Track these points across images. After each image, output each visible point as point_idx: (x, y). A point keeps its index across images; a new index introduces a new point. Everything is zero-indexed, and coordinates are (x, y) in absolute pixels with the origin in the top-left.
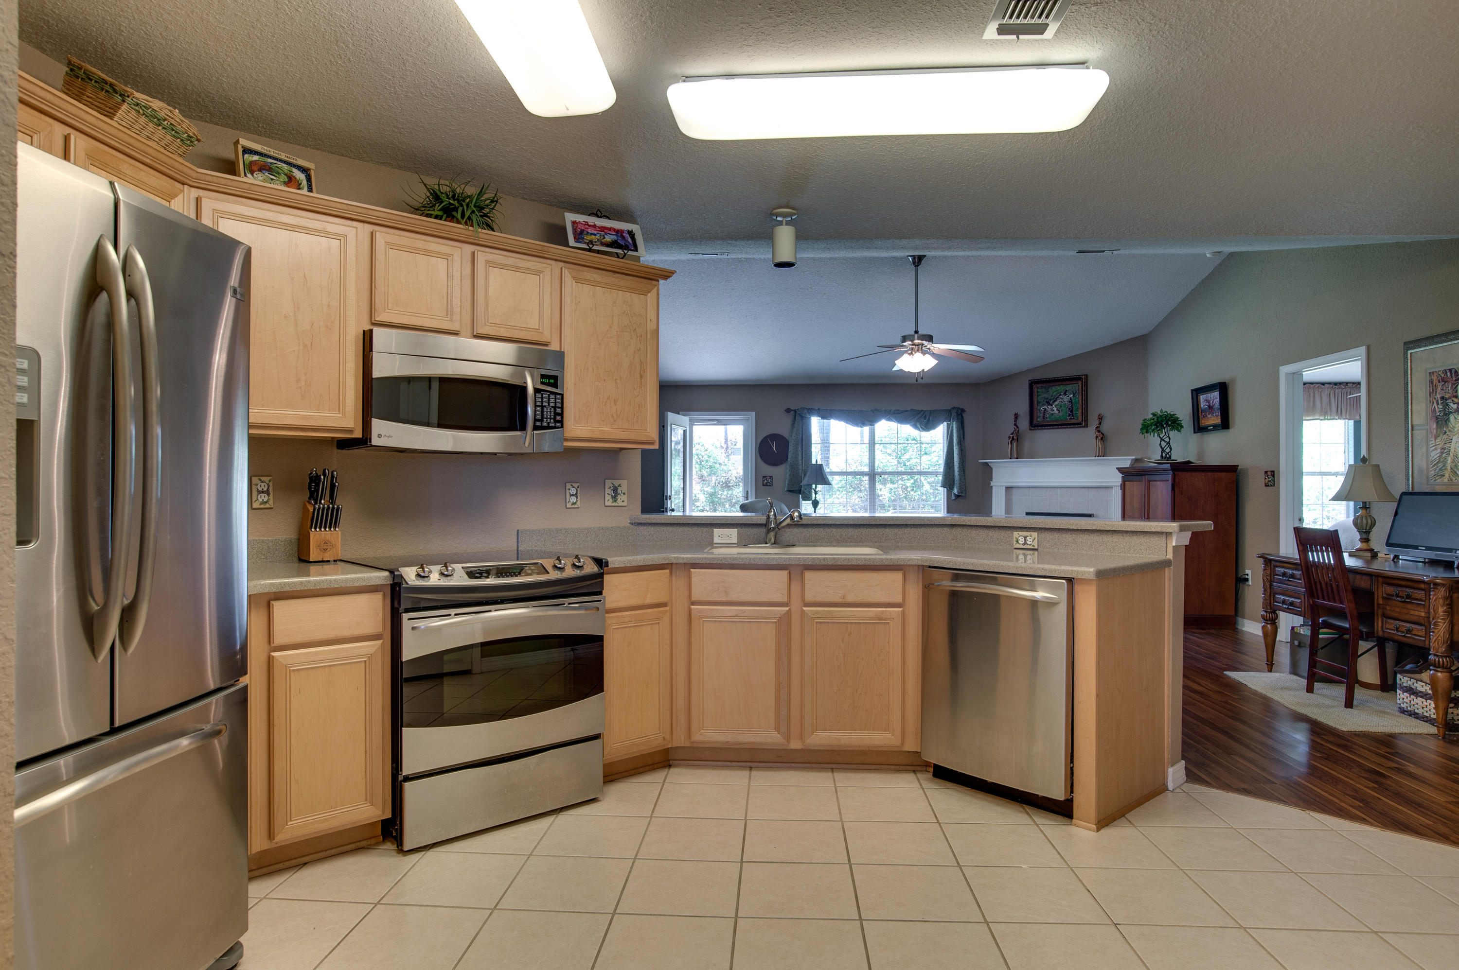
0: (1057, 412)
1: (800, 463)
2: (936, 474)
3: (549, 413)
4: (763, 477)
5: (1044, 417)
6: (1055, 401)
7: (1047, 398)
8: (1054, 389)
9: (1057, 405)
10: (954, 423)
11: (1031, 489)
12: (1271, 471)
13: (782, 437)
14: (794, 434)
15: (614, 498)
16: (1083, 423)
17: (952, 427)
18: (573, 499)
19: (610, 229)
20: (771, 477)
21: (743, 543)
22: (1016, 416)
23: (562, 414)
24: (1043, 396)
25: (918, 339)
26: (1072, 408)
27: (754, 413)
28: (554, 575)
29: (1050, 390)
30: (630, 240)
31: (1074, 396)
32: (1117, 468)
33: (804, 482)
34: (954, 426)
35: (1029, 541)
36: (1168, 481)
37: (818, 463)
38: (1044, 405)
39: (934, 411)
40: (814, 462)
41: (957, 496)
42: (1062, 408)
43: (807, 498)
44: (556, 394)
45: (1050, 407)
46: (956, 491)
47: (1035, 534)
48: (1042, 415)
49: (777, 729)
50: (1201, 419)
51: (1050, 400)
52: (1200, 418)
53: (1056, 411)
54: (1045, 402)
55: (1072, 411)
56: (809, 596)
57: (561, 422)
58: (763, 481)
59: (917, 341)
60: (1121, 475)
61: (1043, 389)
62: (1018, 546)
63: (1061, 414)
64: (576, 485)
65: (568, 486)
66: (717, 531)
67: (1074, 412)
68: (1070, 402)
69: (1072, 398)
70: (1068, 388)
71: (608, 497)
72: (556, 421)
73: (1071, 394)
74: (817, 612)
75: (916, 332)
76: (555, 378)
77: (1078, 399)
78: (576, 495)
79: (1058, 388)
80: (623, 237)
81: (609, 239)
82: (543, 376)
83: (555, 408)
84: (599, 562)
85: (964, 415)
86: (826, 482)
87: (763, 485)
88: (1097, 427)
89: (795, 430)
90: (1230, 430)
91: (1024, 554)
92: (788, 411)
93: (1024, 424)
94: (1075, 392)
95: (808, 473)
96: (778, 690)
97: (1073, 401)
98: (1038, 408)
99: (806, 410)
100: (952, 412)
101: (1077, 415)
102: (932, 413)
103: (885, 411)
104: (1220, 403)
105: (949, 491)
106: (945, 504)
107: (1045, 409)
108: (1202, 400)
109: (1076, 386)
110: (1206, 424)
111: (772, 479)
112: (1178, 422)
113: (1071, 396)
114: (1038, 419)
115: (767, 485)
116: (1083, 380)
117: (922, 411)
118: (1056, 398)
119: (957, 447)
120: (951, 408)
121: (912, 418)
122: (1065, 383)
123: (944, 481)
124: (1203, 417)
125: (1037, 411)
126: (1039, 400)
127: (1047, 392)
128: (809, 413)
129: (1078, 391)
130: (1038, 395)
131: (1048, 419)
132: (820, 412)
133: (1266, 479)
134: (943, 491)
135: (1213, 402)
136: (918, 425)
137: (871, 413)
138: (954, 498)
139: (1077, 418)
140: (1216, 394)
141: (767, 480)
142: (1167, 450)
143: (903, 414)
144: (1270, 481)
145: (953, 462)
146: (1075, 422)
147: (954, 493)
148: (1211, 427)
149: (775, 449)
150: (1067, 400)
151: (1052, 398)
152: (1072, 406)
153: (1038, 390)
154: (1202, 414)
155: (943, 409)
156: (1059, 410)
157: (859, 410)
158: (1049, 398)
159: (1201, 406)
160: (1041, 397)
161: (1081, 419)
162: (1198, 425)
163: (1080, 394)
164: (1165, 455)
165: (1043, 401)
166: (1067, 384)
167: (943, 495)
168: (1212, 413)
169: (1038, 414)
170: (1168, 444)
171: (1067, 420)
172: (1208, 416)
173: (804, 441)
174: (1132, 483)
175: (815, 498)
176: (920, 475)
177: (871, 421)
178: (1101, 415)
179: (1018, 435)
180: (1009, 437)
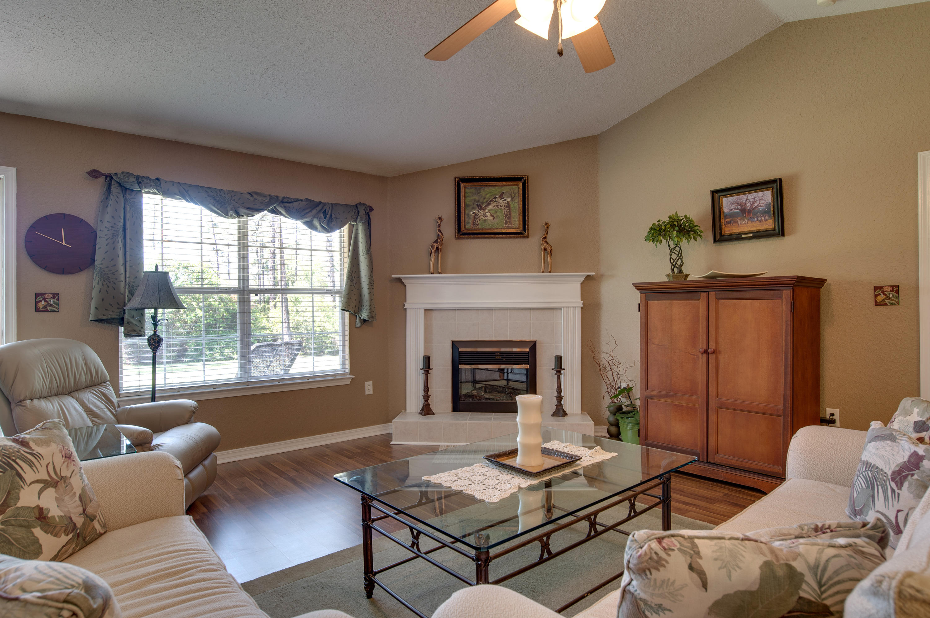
0: (491, 218)
1: (121, 271)
2: (331, 292)
4: (37, 295)
5: (474, 224)
6: (488, 205)
7: (478, 201)
8: (487, 189)
9: (491, 210)
10: (360, 224)
11: (457, 311)
12: (893, 287)
13: (80, 221)
14: (107, 218)
16: (523, 233)
17: (357, 230)
20: (56, 296)
22: (440, 220)
24: (474, 198)
26: (510, 214)
27: (14, 170)
29: (482, 191)
31: (512, 200)
32: (634, 284)
33: (134, 303)
34: (360, 229)
37: (160, 270)
38: (473, 208)
39: (336, 205)
41: (364, 322)
42: (498, 214)
45: (481, 211)
46: (365, 315)
48: (471, 221)
50: (723, 226)
51: (483, 203)
52: (723, 224)
53: (489, 217)
54: (475, 206)
55: (509, 218)
58: (37, 303)
60: (638, 293)
61: (473, 190)
63: (496, 221)
67: (513, 220)
68: (507, 207)
69: (510, 203)
70: (505, 189)
73: (508, 197)
77: (516, 205)
79: (492, 189)
85: (372, 214)
86: (174, 305)
87: (37, 310)
88: (545, 238)
89: (109, 209)
90: (786, 237)
92: (94, 174)
93: (449, 230)
94: (513, 195)
97: (512, 206)
98: (467, 212)
99: (132, 179)
100: (358, 211)
101: (516, 224)
102: (332, 208)
103: (270, 195)
104: (768, 206)
105: (353, 316)
106: (347, 333)
107: (476, 214)
108: (729, 203)
109: (515, 189)
110: (734, 231)
111: (58, 299)
112: (696, 228)
113: (509, 200)
114: (467, 227)
115: (47, 311)
116: (525, 180)
117: (322, 205)
118: (490, 201)
119: (365, 256)
120: (357, 205)
121: (307, 211)
122: (501, 183)
123: (346, 302)
124: (729, 223)
125: (466, 216)
126: (468, 203)
127: (478, 193)
128: (139, 183)
129: (517, 195)
130: (468, 196)
131: (480, 227)
132: (160, 184)
133: (876, 296)
134: (343, 316)
135: (756, 205)
136: (316, 223)
137: (249, 196)
138: (359, 325)
139: (515, 227)
140: (760, 194)
141: (46, 301)
142: (679, 262)
143: (296, 204)
144: (890, 299)
145: (359, 277)
146: (515, 231)
147: (360, 318)
148: (751, 235)
149: (64, 244)
150: (504, 204)
151: (485, 201)
152: (510, 212)
153: (467, 190)
154: (728, 220)
155: (347, 205)
156: (493, 216)
157: (229, 191)
158: (481, 201)
159: (726, 210)
160: (471, 198)
161: (521, 228)
162: (721, 233)
163: (521, 197)
164: (676, 270)
165: (474, 204)
166: (505, 185)
167: (343, 321)
168: (753, 218)
169: (467, 220)
170: (680, 257)
171: (504, 229)
172: (742, 222)
173: (128, 232)
174: (667, 302)
175: (155, 332)
176: (313, 294)
177: (249, 209)
178: (546, 224)
179: (442, 244)
180: (432, 246)
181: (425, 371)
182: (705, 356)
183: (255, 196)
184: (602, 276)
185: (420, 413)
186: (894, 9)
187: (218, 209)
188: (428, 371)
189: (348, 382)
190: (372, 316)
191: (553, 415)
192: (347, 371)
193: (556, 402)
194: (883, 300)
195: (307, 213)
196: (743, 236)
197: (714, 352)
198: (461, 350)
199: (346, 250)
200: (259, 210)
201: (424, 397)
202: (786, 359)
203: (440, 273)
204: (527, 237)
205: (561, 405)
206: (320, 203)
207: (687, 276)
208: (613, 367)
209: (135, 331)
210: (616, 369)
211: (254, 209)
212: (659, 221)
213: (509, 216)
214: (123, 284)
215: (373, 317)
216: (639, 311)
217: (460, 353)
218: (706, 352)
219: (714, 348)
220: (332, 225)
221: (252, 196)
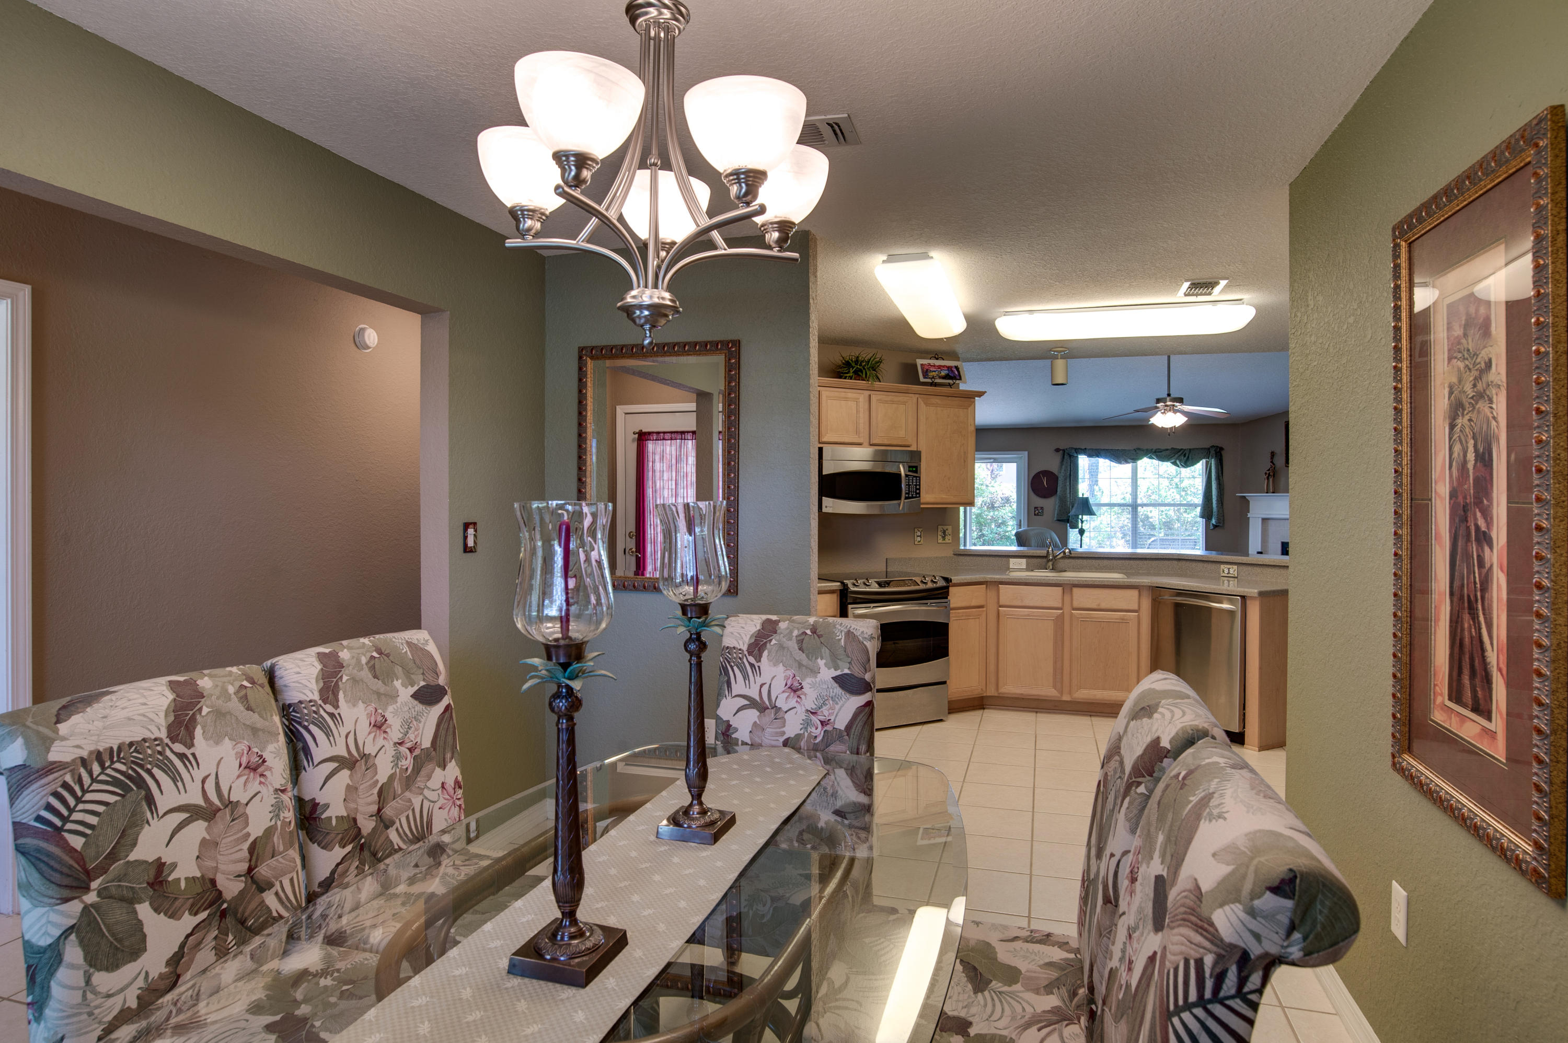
1: (1068, 497)
2: (1194, 506)
3: (913, 489)
4: (1035, 508)
10: (1213, 459)
13: (1052, 473)
14: (1063, 471)
15: (944, 538)
17: (1211, 463)
18: (919, 539)
19: (944, 366)
20: (1042, 508)
21: (1029, 568)
22: (1273, 454)
23: (919, 489)
25: (1170, 401)
27: (1026, 453)
28: (922, 587)
30: (956, 373)
33: (1072, 513)
34: (1213, 462)
35: (1231, 571)
37: (1084, 496)
39: (1194, 449)
40: (1080, 496)
41: (1215, 526)
43: (1074, 526)
44: (916, 477)
47: (1235, 567)
49: (1055, 687)
56: (1076, 604)
57: (919, 493)
58: (1035, 511)
59: (1169, 403)
62: (1224, 575)
64: (920, 530)
65: (916, 530)
66: (1012, 561)
71: (940, 537)
72: (917, 494)
74: (1081, 614)
75: (1169, 395)
76: (916, 467)
78: (920, 536)
80: (952, 371)
81: (943, 373)
82: (910, 467)
83: (916, 485)
84: (947, 580)
85: (1223, 452)
86: (1091, 513)
87: (1035, 514)
89: (1065, 466)
91: (1229, 581)
92: (1057, 450)
95: (1076, 505)
96: (1055, 662)
99: (1073, 451)
100: (1211, 450)
102: (1194, 452)
106: (1203, 532)
111: (1043, 510)
115: (1039, 515)
120: (1209, 447)
123: (1204, 513)
128: (1078, 452)
132: (1087, 451)
134: (1202, 522)
136: (1179, 462)
141: (1038, 510)
143: (1163, 453)
147: (1212, 523)
149: (1045, 484)
155: (1202, 449)
157: (1123, 450)
173: (1072, 476)
175: (1082, 526)
177: (1136, 458)
179: (1273, 471)
180: (1265, 473)
183: (1138, 451)
187: (1119, 460)
195: (1174, 457)
199: (1202, 477)
200: (1142, 458)
206: (1182, 449)
211: (1139, 458)
214: (1069, 503)
215: (1221, 522)
220: (1191, 462)
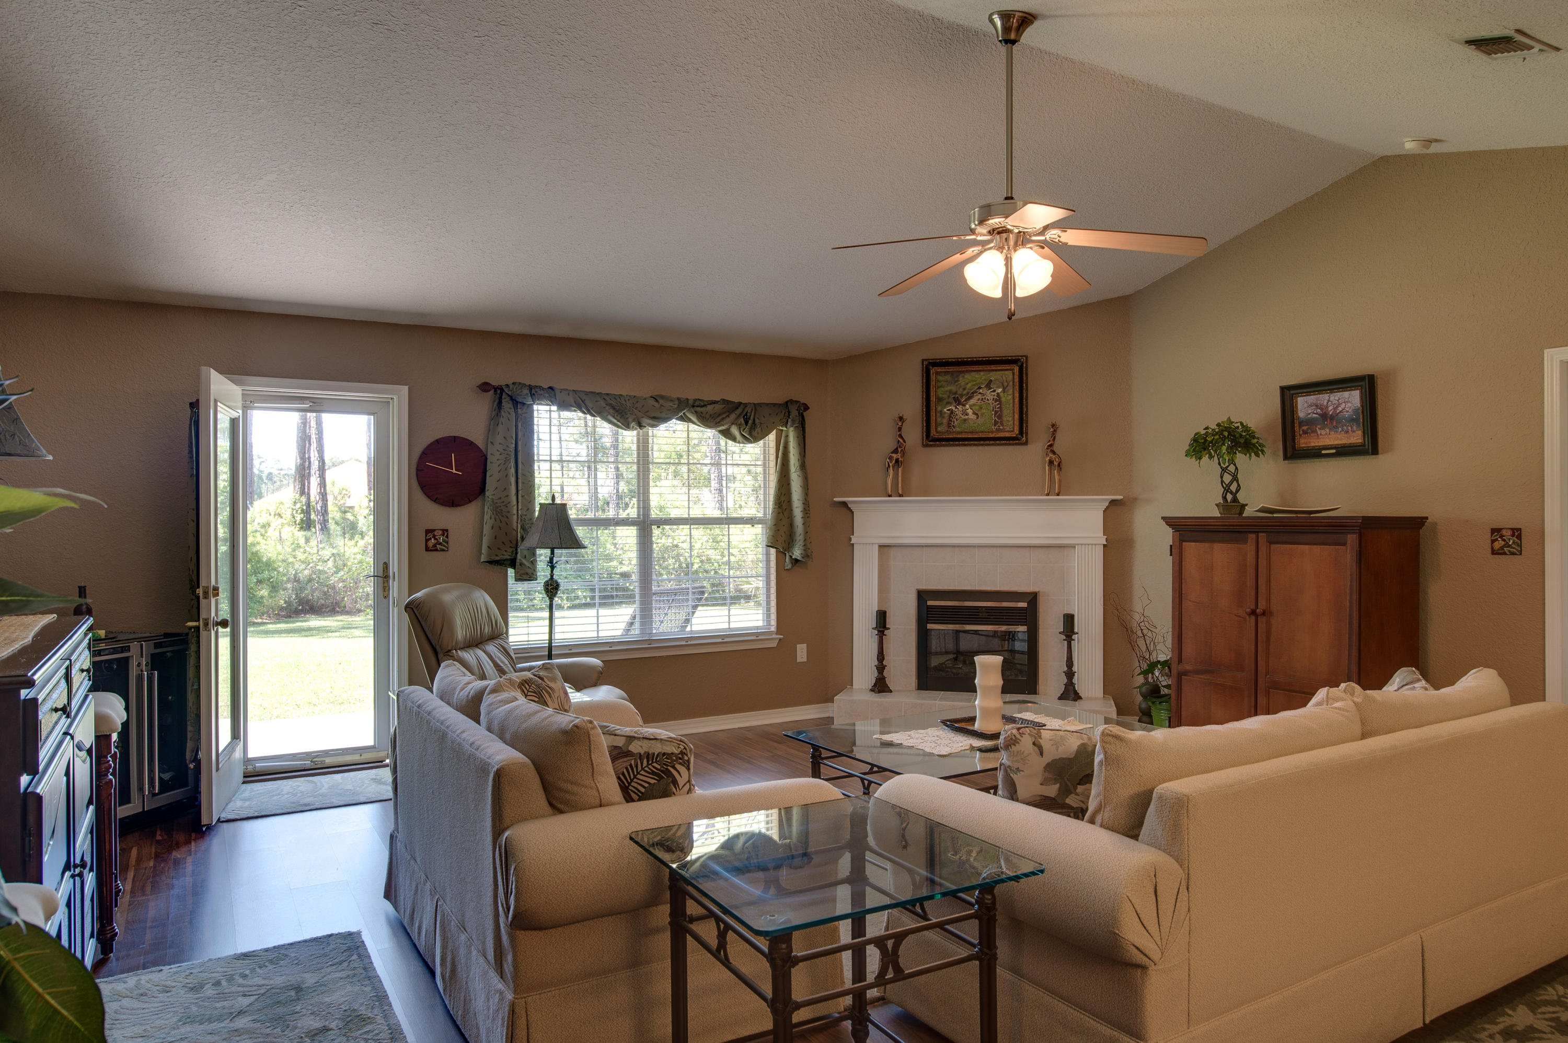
0: (974, 417)
1: (515, 502)
2: (751, 521)
4: (428, 532)
5: (949, 426)
6: (970, 398)
7: (956, 393)
8: (967, 376)
9: (974, 405)
10: (792, 429)
11: (925, 549)
12: (1513, 530)
13: (471, 443)
16: (1019, 438)
17: (787, 436)
20: (445, 532)
22: (901, 421)
24: (949, 388)
26: (1001, 411)
27: (405, 389)
29: (961, 379)
31: (1004, 391)
32: (1163, 518)
34: (791, 436)
36: (1344, 544)
37: (558, 501)
38: (949, 403)
39: (760, 405)
40: (542, 496)
41: (795, 563)
42: (984, 411)
43: (527, 575)
45: (960, 407)
46: (797, 553)
48: (945, 421)
50: (1297, 437)
51: (962, 396)
52: (1297, 434)
53: (971, 416)
54: (951, 400)
55: (1000, 417)
58: (427, 540)
60: (1170, 530)
61: (948, 377)
63: (981, 420)
67: (1005, 419)
68: (996, 401)
69: (1002, 394)
70: (993, 376)
73: (999, 387)
77: (1010, 398)
79: (976, 376)
85: (806, 415)
86: (573, 543)
87: (427, 549)
88: (1051, 445)
89: (501, 428)
90: (1380, 456)
92: (485, 387)
93: (913, 434)
94: (1006, 384)
95: (532, 524)
97: (1003, 399)
98: (939, 409)
99: (526, 391)
100: (789, 412)
101: (1010, 424)
102: (756, 409)
103: (679, 399)
104: (1356, 411)
105: (781, 554)
106: (773, 577)
107: (952, 412)
108: (1306, 405)
109: (1009, 375)
110: (1313, 444)
111: (447, 537)
112: (1255, 441)
113: (1000, 390)
114: (939, 429)
115: (437, 550)
116: (1023, 364)
117: (742, 406)
118: (973, 393)
119: (798, 473)
120: (787, 403)
121: (724, 416)
122: (988, 367)
123: (773, 536)
124: (1305, 432)
125: (938, 415)
126: (941, 396)
127: (955, 382)
128: (532, 395)
129: (1011, 383)
130: (941, 387)
131: (958, 429)
132: (555, 395)
133: (1493, 541)
134: (768, 555)
135: (1340, 409)
136: (735, 431)
137: (652, 402)
138: (790, 566)
139: (1008, 429)
140: (1346, 394)
141: (435, 539)
142: (1233, 487)
143: (710, 408)
144: (1509, 546)
145: (789, 501)
146: (1007, 435)
147: (791, 557)
148: (1334, 451)
149: (454, 471)
150: (992, 397)
151: (965, 392)
152: (1000, 408)
153: (940, 378)
154: (1305, 428)
155: (774, 405)
156: (977, 415)
157: (630, 396)
158: (959, 392)
159: (1301, 414)
160: (946, 389)
161: (1017, 431)
162: (1294, 447)
163: (1017, 387)
164: (1229, 497)
165: (949, 397)
166: (993, 370)
167: (768, 561)
168: (1336, 427)
169: (939, 420)
170: (1235, 478)
171: (992, 432)
172: (1323, 432)
173: (520, 454)
174: (1207, 545)
175: (552, 576)
176: (728, 524)
177: (654, 418)
178: (1053, 426)
179: (903, 454)
180: (891, 458)
181: (878, 631)
182: (1253, 618)
183: (661, 401)
184: (1135, 500)
185: (872, 690)
186: (1516, 151)
187: (618, 421)
188: (883, 632)
189: (774, 644)
190: (806, 555)
191: (1060, 698)
192: (773, 629)
193: (1065, 680)
194: (1502, 548)
195: (723, 419)
196: (1323, 452)
197: (1264, 614)
198: (930, 603)
199: (772, 464)
200: (666, 419)
201: (877, 668)
202: (1351, 624)
203: (901, 496)
204: (1026, 443)
205: (1073, 685)
206: (740, 403)
207: (1243, 506)
208: (1145, 631)
209: (527, 574)
210: (1150, 634)
211: (658, 418)
212: (1207, 428)
213: (999, 415)
214: (515, 517)
215: (808, 556)
216: (1171, 555)
217: (929, 607)
218: (1253, 613)
219: (1264, 607)
220: (755, 433)
221: (657, 401)
